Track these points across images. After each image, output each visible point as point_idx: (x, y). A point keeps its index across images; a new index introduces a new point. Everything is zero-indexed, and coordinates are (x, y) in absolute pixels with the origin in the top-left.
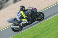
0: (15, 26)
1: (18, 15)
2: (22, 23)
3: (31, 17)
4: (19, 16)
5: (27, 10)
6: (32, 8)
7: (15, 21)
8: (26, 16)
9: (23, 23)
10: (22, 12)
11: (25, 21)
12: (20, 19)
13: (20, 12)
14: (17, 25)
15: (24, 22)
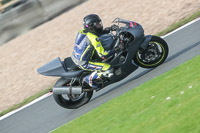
0: (67, 89)
1: (80, 47)
2: (93, 75)
3: (124, 54)
4: (81, 51)
5: (107, 31)
6: (128, 23)
7: (67, 71)
8: (105, 50)
9: (96, 76)
10: (92, 38)
11: (104, 70)
12: (87, 63)
13: (83, 37)
14: (74, 85)
15: (100, 74)
